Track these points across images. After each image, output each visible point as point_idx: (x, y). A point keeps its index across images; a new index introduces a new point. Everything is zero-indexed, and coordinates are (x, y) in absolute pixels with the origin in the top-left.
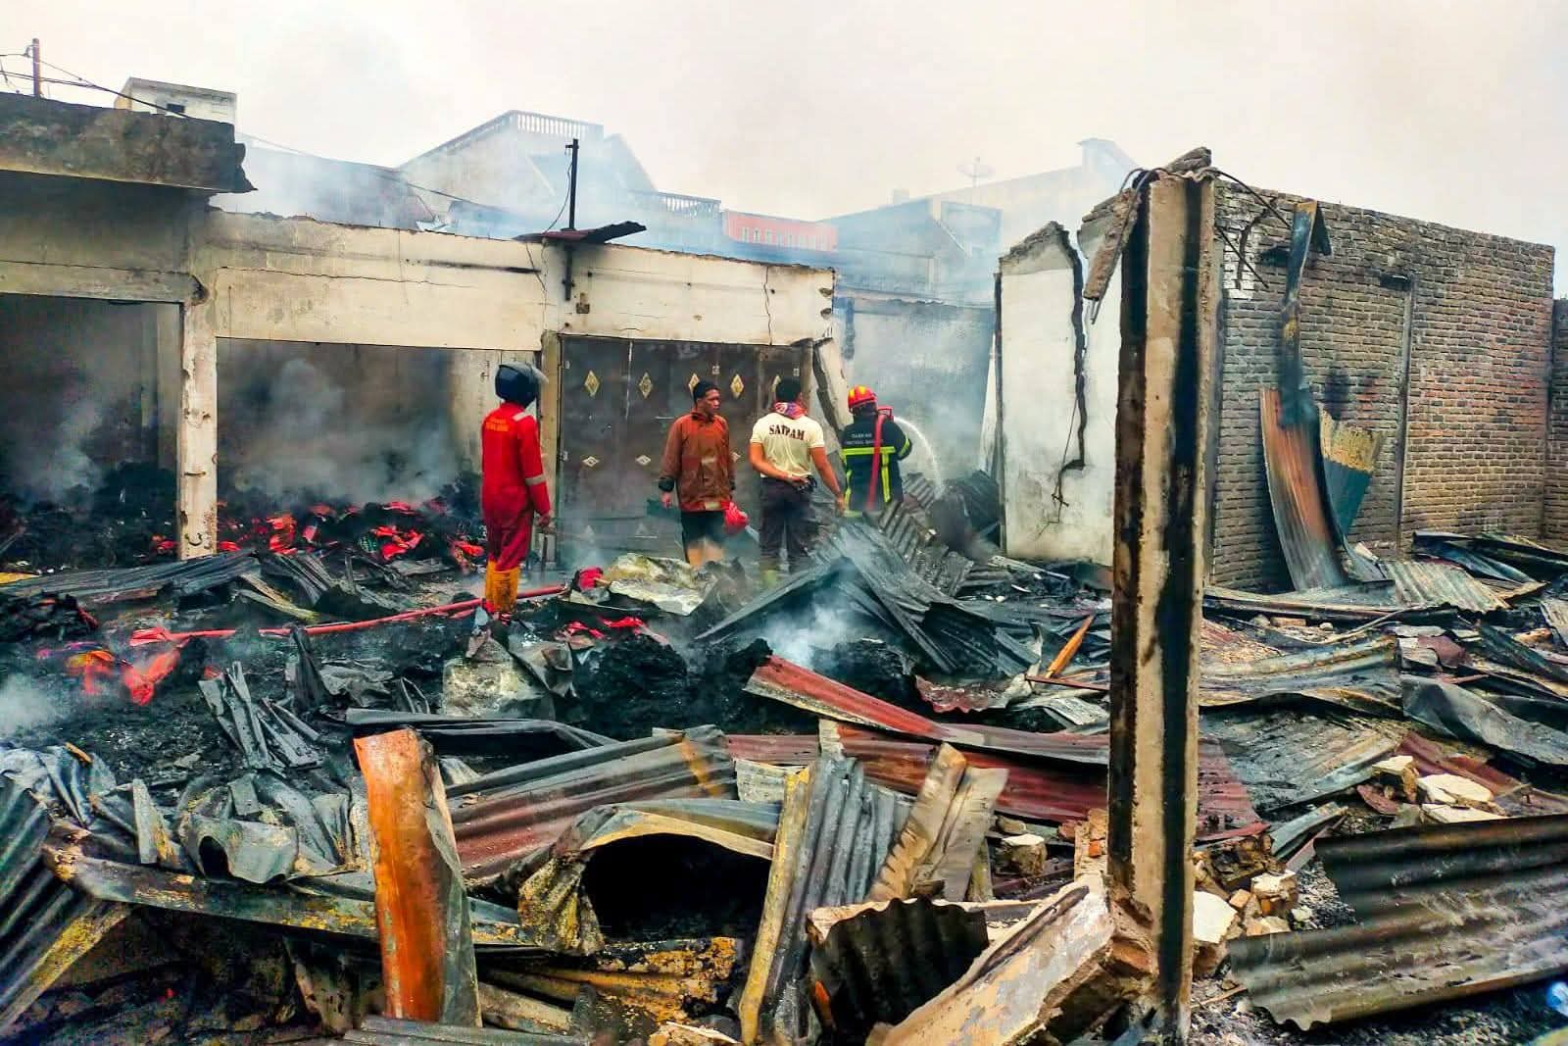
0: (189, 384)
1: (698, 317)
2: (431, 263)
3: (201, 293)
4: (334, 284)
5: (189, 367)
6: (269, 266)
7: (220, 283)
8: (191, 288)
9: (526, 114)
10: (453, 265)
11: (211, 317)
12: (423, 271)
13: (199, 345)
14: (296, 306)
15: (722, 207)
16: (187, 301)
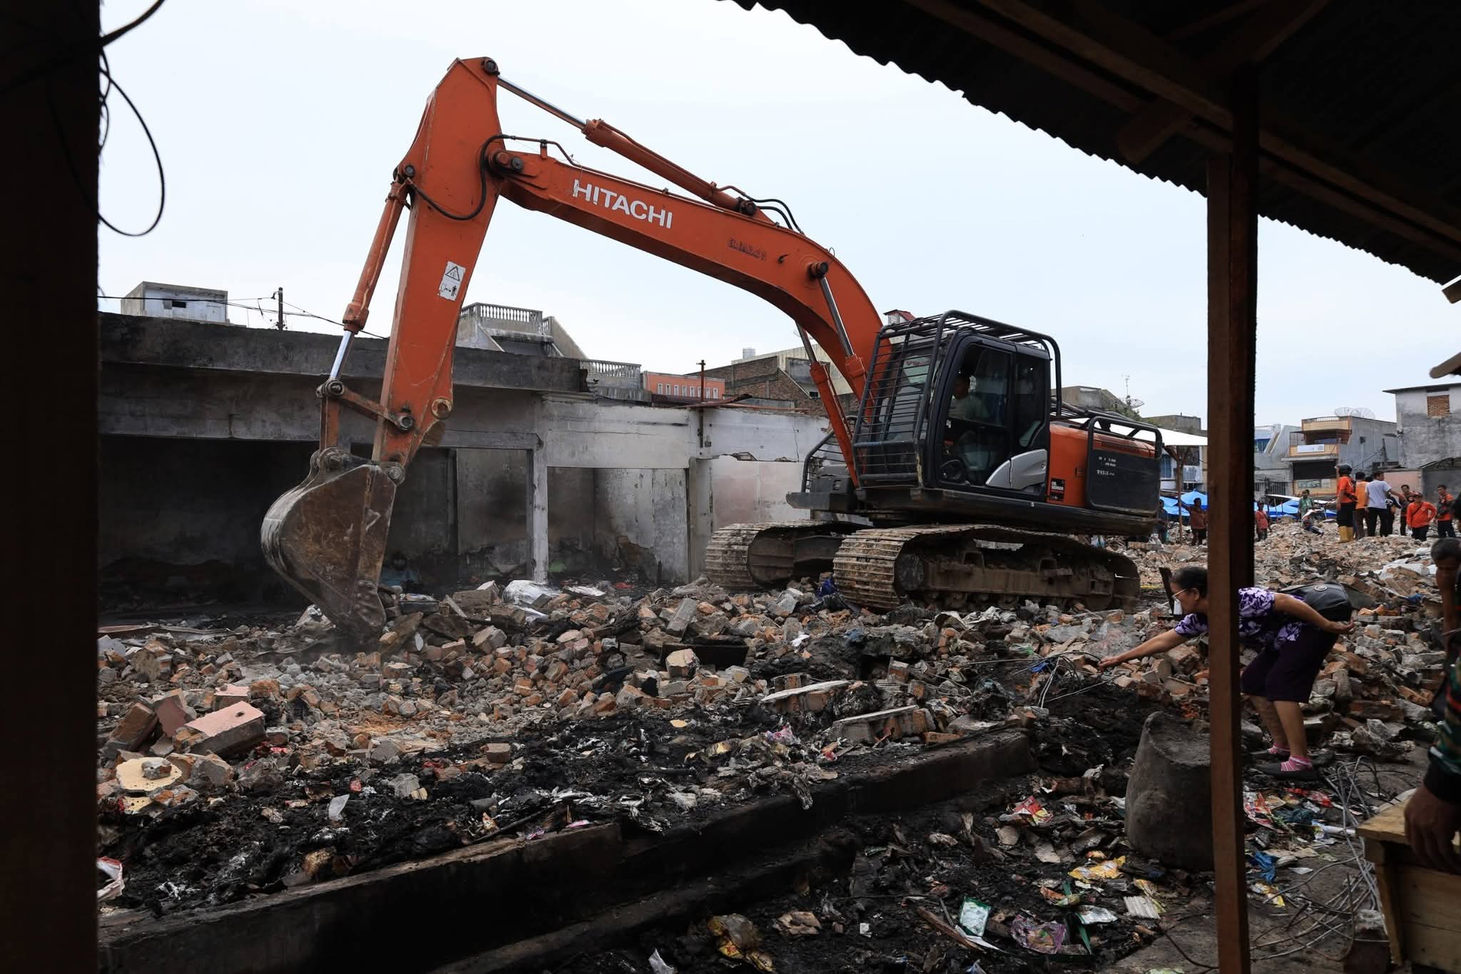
0: (536, 492)
1: (762, 447)
2: (640, 423)
3: (540, 443)
4: (597, 436)
5: (536, 483)
6: (569, 428)
7: (548, 438)
8: (536, 441)
9: (486, 305)
10: (648, 423)
11: (544, 456)
12: (634, 428)
13: (540, 471)
14: (581, 449)
15: (642, 370)
16: (535, 448)
